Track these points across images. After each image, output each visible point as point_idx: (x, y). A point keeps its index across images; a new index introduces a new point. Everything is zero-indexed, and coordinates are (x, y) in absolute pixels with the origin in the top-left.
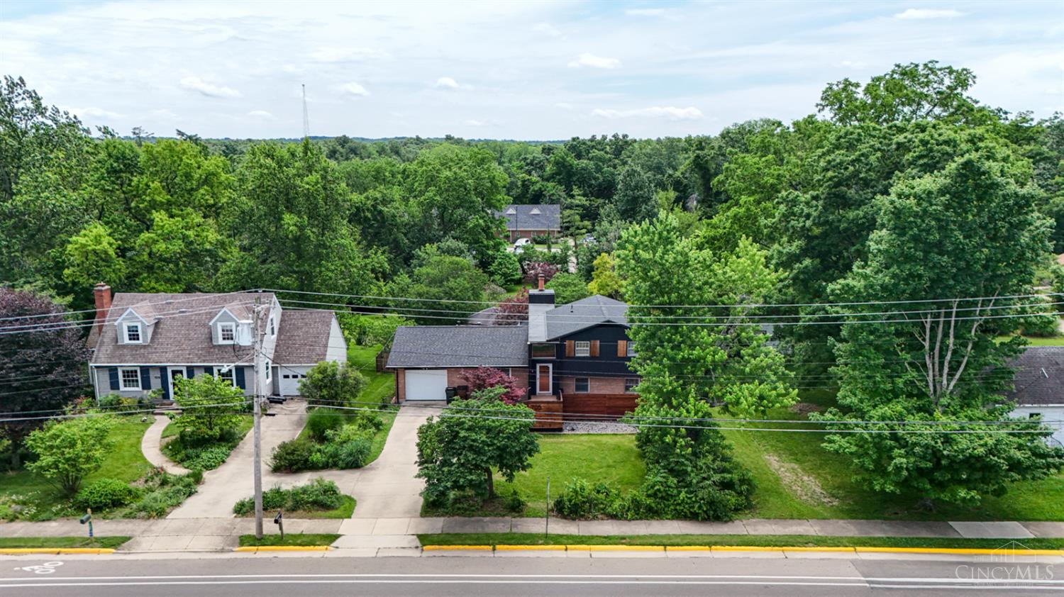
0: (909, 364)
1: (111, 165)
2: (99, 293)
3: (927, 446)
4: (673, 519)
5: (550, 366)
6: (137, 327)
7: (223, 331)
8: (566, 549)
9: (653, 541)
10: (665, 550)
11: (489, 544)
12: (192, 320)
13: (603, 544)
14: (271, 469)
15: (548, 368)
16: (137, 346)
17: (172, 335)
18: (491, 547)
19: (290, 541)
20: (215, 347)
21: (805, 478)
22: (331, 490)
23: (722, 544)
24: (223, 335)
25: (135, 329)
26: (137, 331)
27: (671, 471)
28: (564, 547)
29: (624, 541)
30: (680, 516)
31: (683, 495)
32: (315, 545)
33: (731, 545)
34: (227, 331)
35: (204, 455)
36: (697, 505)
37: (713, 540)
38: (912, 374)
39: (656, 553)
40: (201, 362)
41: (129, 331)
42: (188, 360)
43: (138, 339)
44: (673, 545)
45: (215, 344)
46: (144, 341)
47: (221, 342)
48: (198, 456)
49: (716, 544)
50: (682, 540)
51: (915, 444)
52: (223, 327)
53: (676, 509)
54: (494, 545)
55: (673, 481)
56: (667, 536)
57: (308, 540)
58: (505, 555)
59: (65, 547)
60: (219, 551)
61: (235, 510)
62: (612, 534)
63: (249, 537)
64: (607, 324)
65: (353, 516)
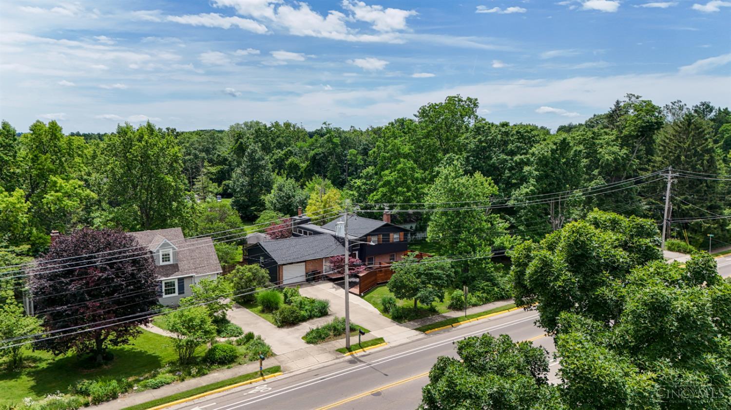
8: (478, 319)
10: (509, 311)
11: (448, 325)
14: (276, 327)
18: (451, 326)
19: (365, 345)
20: (159, 267)
28: (476, 319)
31: (496, 289)
32: (379, 344)
34: (166, 255)
36: (503, 293)
44: (510, 309)
45: (157, 265)
47: (162, 263)
52: (162, 253)
53: (494, 297)
54: (451, 324)
56: (502, 307)
57: (372, 342)
58: (460, 327)
59: (250, 379)
60: (337, 358)
61: (308, 343)
62: (484, 311)
63: (342, 349)
64: (386, 225)
65: (370, 330)
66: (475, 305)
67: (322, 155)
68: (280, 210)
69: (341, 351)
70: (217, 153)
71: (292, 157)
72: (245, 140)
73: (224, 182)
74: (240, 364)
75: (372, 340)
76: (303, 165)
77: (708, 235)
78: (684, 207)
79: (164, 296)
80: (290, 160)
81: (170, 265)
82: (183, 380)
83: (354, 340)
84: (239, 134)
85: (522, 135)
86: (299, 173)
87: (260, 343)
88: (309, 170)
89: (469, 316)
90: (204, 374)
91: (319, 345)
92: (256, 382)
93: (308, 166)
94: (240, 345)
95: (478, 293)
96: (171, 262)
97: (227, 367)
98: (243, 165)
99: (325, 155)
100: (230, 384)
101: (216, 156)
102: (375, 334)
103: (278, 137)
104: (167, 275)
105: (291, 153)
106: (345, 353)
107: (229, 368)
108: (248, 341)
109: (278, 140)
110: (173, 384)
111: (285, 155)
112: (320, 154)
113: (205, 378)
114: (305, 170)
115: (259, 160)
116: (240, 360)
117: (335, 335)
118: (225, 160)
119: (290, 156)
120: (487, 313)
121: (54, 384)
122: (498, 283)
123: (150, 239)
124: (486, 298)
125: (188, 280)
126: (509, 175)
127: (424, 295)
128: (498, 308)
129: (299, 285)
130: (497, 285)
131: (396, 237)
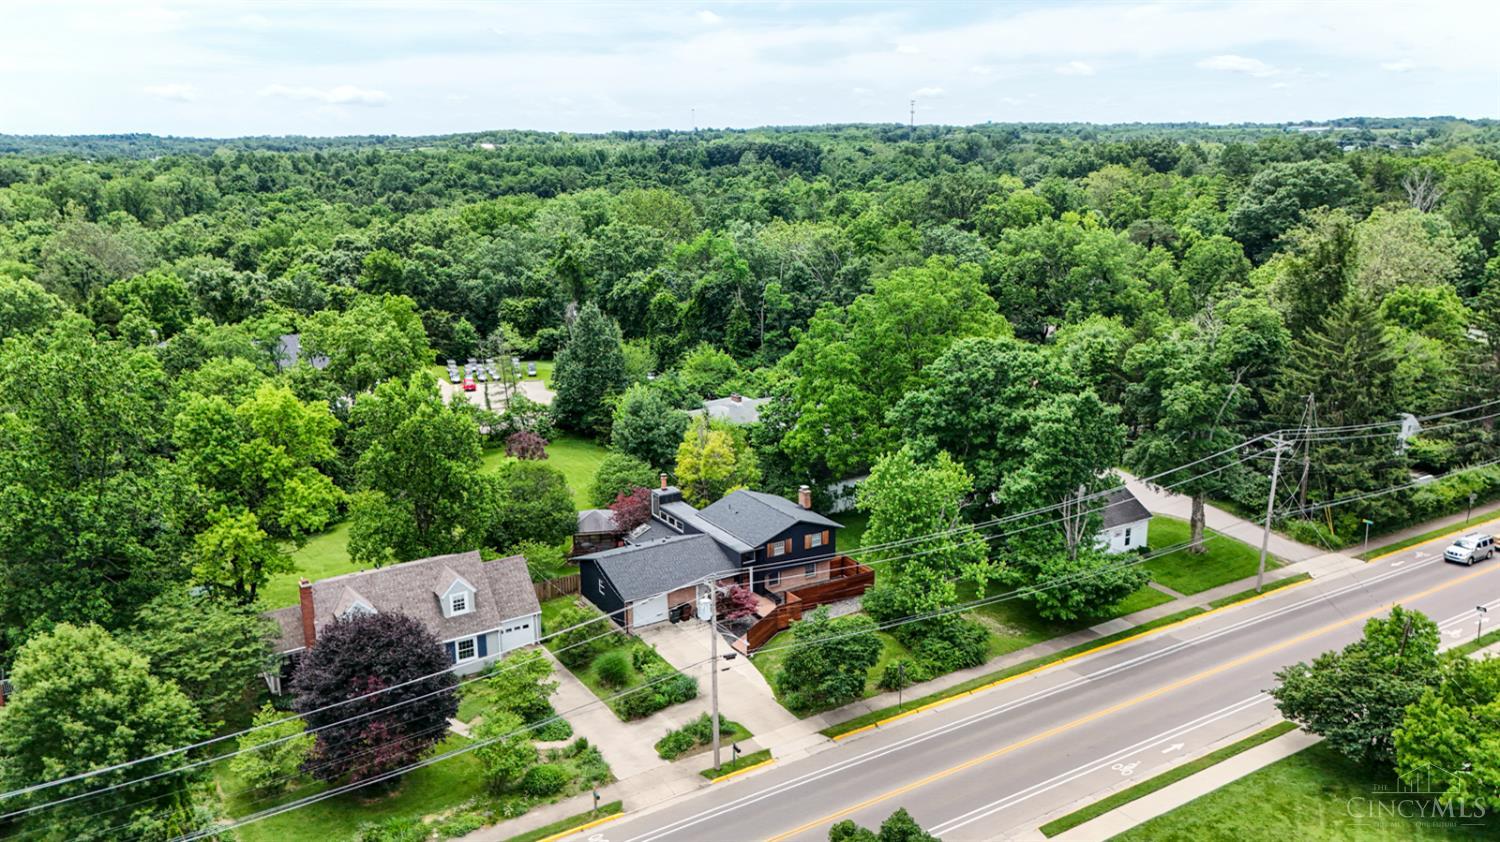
2: (308, 591)
3: (1092, 586)
4: (954, 671)
8: (916, 712)
9: (960, 690)
11: (871, 724)
12: (408, 598)
13: (934, 701)
14: (621, 720)
15: (749, 570)
18: (874, 725)
20: (449, 620)
24: (454, 606)
27: (941, 638)
28: (913, 711)
29: (943, 695)
30: (959, 668)
31: (957, 653)
32: (763, 761)
34: (455, 601)
35: (553, 725)
36: (968, 658)
37: (991, 678)
39: (965, 698)
40: (444, 640)
45: (447, 617)
47: (453, 614)
48: (549, 728)
51: (1084, 586)
52: (453, 598)
53: (955, 664)
55: (947, 644)
56: (963, 684)
57: (753, 759)
58: (887, 728)
59: (582, 824)
60: (701, 788)
61: (664, 757)
62: (931, 693)
63: (709, 771)
64: (800, 523)
65: (752, 732)
66: (922, 681)
67: (716, 290)
68: (634, 451)
69: (707, 775)
70: (526, 272)
71: (662, 288)
72: (577, 251)
73: (539, 332)
74: (568, 796)
75: (754, 754)
76: (684, 306)
77: (1365, 521)
78: (1330, 467)
79: (458, 661)
80: (658, 296)
81: (466, 615)
82: (494, 823)
83: (727, 754)
84: (565, 239)
86: (676, 320)
87: (595, 759)
88: (694, 315)
89: (906, 704)
90: (521, 814)
91: (677, 763)
92: (589, 828)
93: (691, 309)
94: (568, 757)
95: (926, 663)
96: (467, 610)
97: (550, 800)
99: (722, 290)
100: (556, 833)
101: (523, 278)
102: (759, 742)
103: (637, 244)
104: (461, 632)
105: (661, 279)
106: (712, 778)
107: (553, 803)
108: (579, 752)
109: (637, 250)
110: (482, 830)
111: (649, 284)
112: (713, 288)
113: (522, 819)
114: (686, 315)
116: (569, 788)
117: (702, 744)
118: (541, 286)
119: (658, 286)
120: (935, 697)
121: (332, 824)
122: (961, 644)
123: (434, 572)
124: (940, 669)
125: (492, 636)
126: (1003, 441)
127: (832, 686)
128: (955, 687)
129: (658, 629)
130: (959, 646)
131: (815, 540)
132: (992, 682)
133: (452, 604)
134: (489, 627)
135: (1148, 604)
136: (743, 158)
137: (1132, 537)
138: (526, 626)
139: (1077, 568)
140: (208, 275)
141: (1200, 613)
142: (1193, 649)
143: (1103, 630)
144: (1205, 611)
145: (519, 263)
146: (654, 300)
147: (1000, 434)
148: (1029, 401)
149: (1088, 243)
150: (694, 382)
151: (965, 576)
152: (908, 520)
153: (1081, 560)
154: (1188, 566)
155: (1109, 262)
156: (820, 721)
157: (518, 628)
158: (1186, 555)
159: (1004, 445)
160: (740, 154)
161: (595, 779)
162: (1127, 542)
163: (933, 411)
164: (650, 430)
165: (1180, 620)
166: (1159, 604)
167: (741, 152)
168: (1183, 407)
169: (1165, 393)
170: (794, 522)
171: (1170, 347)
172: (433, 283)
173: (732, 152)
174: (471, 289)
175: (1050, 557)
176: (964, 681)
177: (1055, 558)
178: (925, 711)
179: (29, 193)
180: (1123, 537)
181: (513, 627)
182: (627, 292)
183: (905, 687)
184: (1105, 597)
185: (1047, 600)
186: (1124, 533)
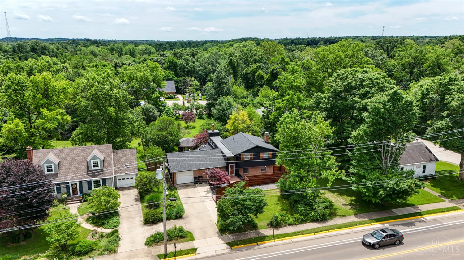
0: (377, 158)
1: (14, 87)
2: (29, 152)
3: (391, 188)
4: (310, 222)
5: (234, 165)
6: (51, 166)
7: (94, 163)
8: (282, 240)
9: (309, 232)
10: (314, 234)
11: (255, 243)
12: (76, 160)
13: (294, 236)
14: (143, 223)
15: (233, 165)
16: (52, 174)
17: (68, 167)
18: (256, 244)
19: (180, 254)
20: (90, 171)
21: (339, 199)
22: (181, 230)
23: (331, 229)
24: (94, 165)
25: (50, 167)
26: (51, 167)
27: (306, 205)
28: (281, 239)
29: (299, 233)
30: (313, 221)
31: (313, 213)
32: (190, 254)
33: (334, 229)
34: (96, 163)
35: (110, 221)
36: (318, 216)
37: (328, 228)
38: (378, 162)
39: (312, 236)
40: (86, 179)
41: (47, 168)
42: (79, 178)
43: (52, 171)
44: (316, 232)
45: (90, 169)
46: (55, 172)
47: (93, 168)
48: (108, 222)
49: (330, 229)
50: (318, 229)
51: (387, 187)
52: (93, 162)
53: (310, 219)
54: (257, 242)
55: (308, 208)
57: (186, 252)
58: (263, 246)
61: (147, 244)
62: (294, 231)
63: (161, 255)
64: (257, 147)
65: (195, 239)
66: (291, 225)
69: (159, 257)
71: (260, 70)
74: (90, 256)
75: (188, 250)
76: (266, 77)
80: (258, 72)
81: (98, 170)
85: (373, 82)
86: (263, 81)
87: (117, 239)
88: (269, 80)
91: (151, 248)
93: (269, 77)
94: (107, 237)
95: (295, 216)
96: (99, 168)
98: (214, 81)
102: (196, 244)
103: (255, 55)
104: (95, 176)
105: (260, 67)
106: (161, 259)
108: (113, 235)
109: (254, 57)
111: (256, 68)
114: (267, 80)
115: (223, 78)
119: (259, 69)
122: (315, 209)
123: (90, 151)
124: (302, 220)
125: (109, 180)
126: (356, 114)
127: (232, 221)
128: (308, 230)
129: (187, 186)
130: (314, 210)
131: (265, 155)
132: (328, 230)
133: (92, 165)
134: (107, 176)
135: (428, 202)
136: (319, 43)
137: (426, 169)
138: (132, 178)
139: (384, 178)
140: (118, 62)
141: (457, 210)
142: (448, 228)
143: (398, 212)
144: (460, 209)
145: (217, 62)
146: (257, 74)
147: (355, 111)
148: (370, 95)
149: (432, 53)
150: (260, 101)
151: (323, 176)
152: (294, 145)
153: (389, 175)
154: (456, 186)
155: (441, 61)
156: (230, 237)
157: (128, 179)
158: (456, 181)
159: (357, 116)
160: (318, 42)
161: (107, 250)
162: (424, 171)
163: (326, 101)
164: (224, 111)
165: (445, 212)
166: (435, 202)
167: (319, 41)
168: (457, 104)
169: (447, 97)
170: (254, 146)
171: (453, 77)
172: (188, 68)
173: (316, 41)
174: (199, 71)
175: (372, 172)
176: (313, 227)
177: (374, 172)
178: (287, 240)
179: (104, 49)
180: (422, 169)
181: (126, 177)
182: (248, 72)
183: (281, 227)
184: (397, 194)
185: (366, 192)
186: (422, 167)
